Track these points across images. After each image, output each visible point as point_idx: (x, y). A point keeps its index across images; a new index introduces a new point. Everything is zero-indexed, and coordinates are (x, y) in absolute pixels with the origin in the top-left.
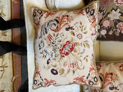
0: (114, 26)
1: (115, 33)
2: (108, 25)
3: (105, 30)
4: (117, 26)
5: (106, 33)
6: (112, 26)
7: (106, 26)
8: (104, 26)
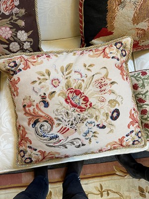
0: (9, 19)
1: (20, 15)
2: (8, 29)
3: (18, 34)
4: (7, 13)
5: (23, 32)
6: (8, 22)
7: (11, 32)
8: (12, 36)
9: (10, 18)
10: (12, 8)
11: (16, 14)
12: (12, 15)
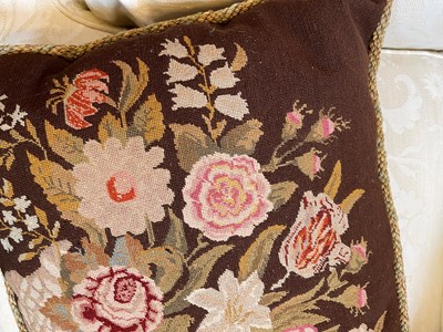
9: (317, 288)
10: (326, 249)
11: (339, 268)
12: (327, 273)
